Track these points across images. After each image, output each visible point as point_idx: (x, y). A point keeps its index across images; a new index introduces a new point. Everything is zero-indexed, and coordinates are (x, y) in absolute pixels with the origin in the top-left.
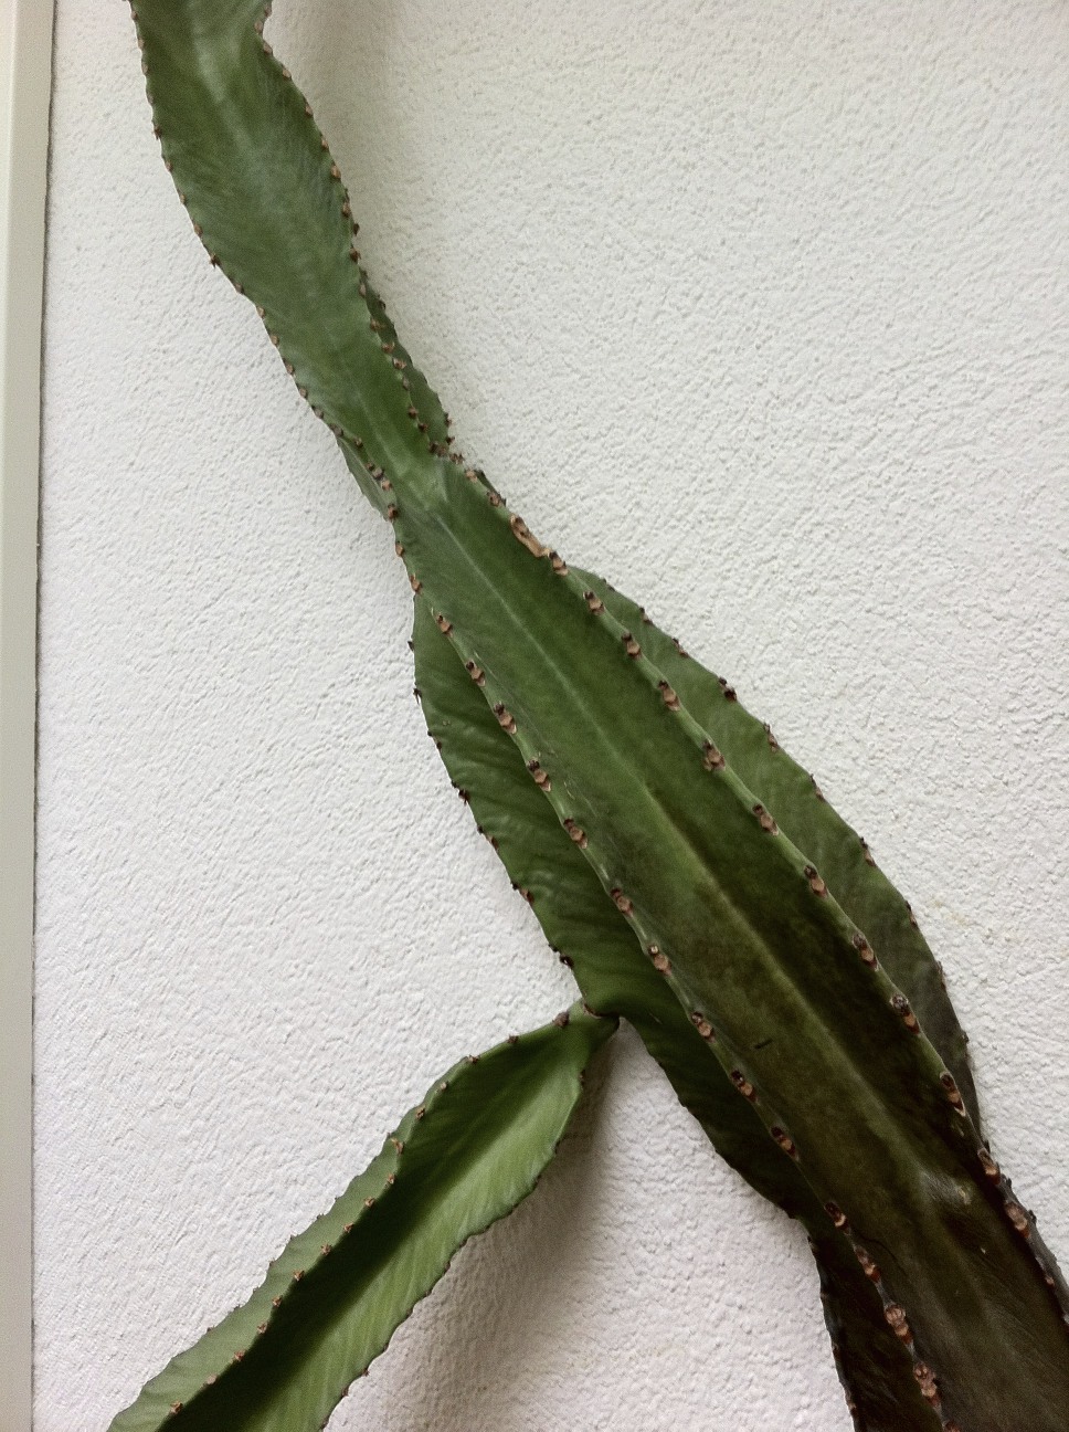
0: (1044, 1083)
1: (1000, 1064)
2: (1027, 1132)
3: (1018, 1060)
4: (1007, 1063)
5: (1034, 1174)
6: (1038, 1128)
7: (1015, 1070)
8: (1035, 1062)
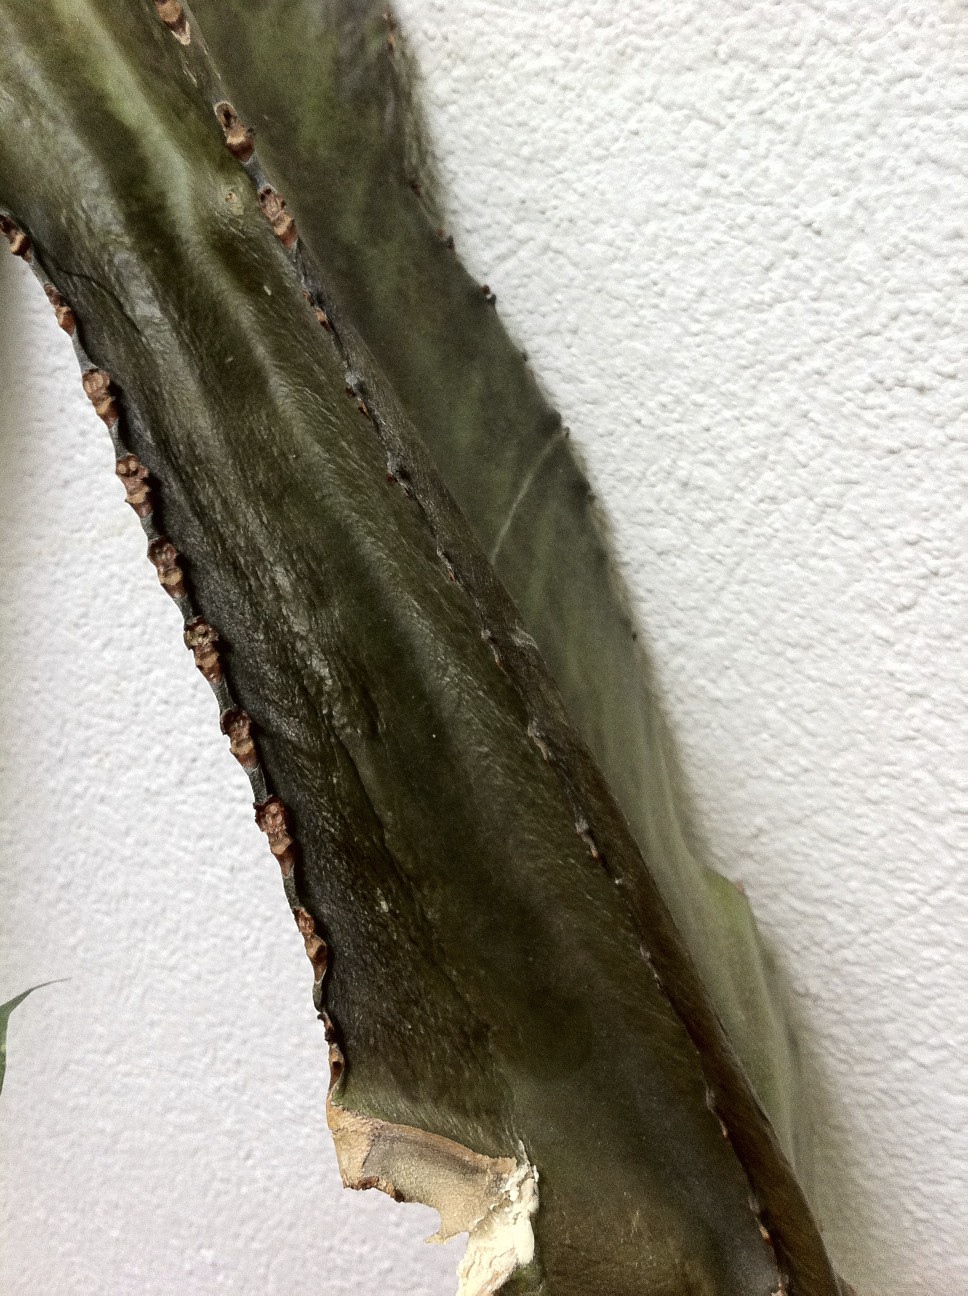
0: (513, 85)
1: (454, 64)
2: (495, 171)
3: (476, 52)
4: (464, 60)
5: (510, 237)
6: (510, 163)
7: (473, 69)
8: (500, 51)
